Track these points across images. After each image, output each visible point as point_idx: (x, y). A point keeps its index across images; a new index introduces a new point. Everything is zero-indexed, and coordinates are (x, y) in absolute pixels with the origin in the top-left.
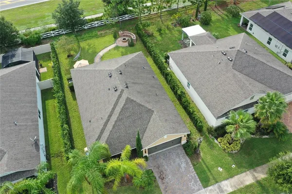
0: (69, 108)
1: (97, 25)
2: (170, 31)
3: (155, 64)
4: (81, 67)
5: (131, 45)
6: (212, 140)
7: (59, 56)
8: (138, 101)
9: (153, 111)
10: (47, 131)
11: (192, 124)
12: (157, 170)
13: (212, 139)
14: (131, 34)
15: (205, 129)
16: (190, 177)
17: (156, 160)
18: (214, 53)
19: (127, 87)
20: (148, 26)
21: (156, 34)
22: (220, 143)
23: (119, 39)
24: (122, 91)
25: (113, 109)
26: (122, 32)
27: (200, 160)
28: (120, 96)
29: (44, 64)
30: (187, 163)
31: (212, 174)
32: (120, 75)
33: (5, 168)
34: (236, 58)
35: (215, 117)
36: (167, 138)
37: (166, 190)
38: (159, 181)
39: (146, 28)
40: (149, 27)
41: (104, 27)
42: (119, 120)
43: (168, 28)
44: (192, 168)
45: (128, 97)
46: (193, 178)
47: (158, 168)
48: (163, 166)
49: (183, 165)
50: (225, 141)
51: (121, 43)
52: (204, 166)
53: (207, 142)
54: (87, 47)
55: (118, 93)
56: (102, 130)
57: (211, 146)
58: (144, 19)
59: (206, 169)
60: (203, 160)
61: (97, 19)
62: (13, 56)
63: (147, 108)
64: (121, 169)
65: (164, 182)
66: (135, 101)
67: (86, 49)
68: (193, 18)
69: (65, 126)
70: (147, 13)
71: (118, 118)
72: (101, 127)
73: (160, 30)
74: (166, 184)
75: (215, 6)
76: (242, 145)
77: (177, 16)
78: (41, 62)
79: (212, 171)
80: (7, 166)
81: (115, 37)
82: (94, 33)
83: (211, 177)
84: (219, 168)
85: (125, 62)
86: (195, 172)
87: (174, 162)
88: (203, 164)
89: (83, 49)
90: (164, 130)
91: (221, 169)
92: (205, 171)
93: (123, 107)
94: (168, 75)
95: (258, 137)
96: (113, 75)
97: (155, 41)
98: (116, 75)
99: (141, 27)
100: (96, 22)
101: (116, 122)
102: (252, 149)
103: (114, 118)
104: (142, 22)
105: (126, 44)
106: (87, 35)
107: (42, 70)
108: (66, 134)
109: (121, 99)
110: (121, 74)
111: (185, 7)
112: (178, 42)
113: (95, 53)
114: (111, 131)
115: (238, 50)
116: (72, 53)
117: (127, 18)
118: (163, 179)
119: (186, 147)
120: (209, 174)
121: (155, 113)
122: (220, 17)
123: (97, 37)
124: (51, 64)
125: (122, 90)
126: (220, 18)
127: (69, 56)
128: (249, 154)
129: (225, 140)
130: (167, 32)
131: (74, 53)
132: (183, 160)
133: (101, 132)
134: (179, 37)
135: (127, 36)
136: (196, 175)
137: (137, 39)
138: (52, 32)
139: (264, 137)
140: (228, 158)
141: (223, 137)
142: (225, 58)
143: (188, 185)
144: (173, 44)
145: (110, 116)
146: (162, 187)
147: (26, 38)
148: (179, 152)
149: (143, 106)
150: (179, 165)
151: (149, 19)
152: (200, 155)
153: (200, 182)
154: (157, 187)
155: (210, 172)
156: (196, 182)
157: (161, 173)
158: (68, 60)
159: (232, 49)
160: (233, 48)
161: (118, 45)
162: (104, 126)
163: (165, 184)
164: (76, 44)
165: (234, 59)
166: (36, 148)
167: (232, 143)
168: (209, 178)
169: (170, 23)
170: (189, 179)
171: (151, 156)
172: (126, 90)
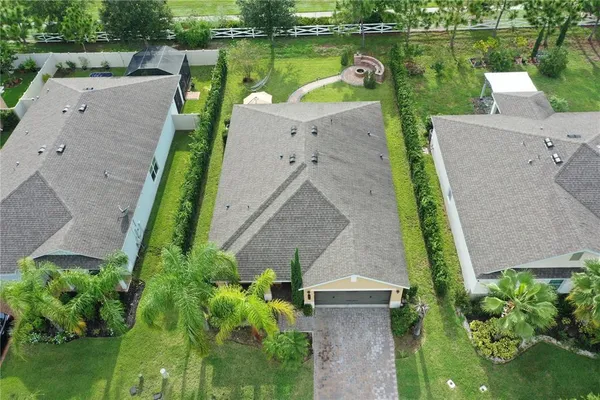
0: (210, 174)
1: (317, 33)
2: (463, 74)
3: (401, 134)
4: (256, 104)
5: (370, 85)
6: (457, 320)
7: (230, 77)
8: (326, 193)
9: (348, 222)
10: (159, 204)
11: (429, 274)
12: (322, 339)
13: (460, 318)
14: (376, 63)
15: (452, 292)
16: (381, 377)
17: (327, 320)
18: (526, 139)
19: (315, 162)
20: (418, 53)
21: (430, 75)
22: (472, 330)
23: (351, 69)
24: (303, 166)
25: (275, 196)
26: (360, 56)
27: (416, 352)
28: (294, 176)
29: (198, 85)
30: (386, 348)
31: (428, 387)
32: (313, 136)
33: (62, 243)
34: (571, 160)
35: (476, 273)
36: (355, 283)
37: (324, 383)
38: (317, 362)
39: (412, 57)
40: (418, 57)
41: (329, 39)
42: (276, 219)
43: (461, 68)
44: (393, 360)
45: (307, 182)
46: (385, 379)
47: (326, 336)
48: (337, 335)
49: (377, 349)
50: (485, 332)
51: (352, 76)
52: (419, 365)
53: (444, 320)
54: (285, 71)
55: (294, 168)
56: (240, 229)
57: (452, 330)
58: (415, 38)
59: (420, 372)
60: (421, 352)
61: (321, 21)
62: (149, 58)
63: (338, 211)
64: (238, 309)
65: (325, 365)
66: (319, 193)
67: (281, 75)
68: (525, 57)
69: (188, 204)
70: (421, 26)
71: (276, 214)
72: (242, 223)
73: (438, 67)
74: (327, 371)
75: (589, 40)
76: (521, 352)
77: (486, 46)
78: (194, 80)
79: (431, 382)
80: (66, 239)
81: (345, 64)
82: (307, 47)
83: (424, 392)
84: (450, 381)
85: (334, 113)
86: (394, 371)
87: (361, 337)
88: (418, 360)
89: (275, 73)
90: (353, 263)
91: (453, 386)
92: (416, 375)
93: (293, 197)
94: (417, 161)
95: (567, 348)
96: (298, 132)
97: (422, 88)
98: (303, 134)
99: (403, 54)
100: (317, 27)
101: (270, 221)
102: (541, 368)
103: (270, 212)
104: (410, 44)
105: (360, 81)
106: (293, 48)
107: (191, 95)
108: (183, 218)
109: (295, 182)
110: (315, 133)
111: (513, 29)
112: (471, 100)
113: (295, 86)
114: (255, 236)
115: (584, 145)
116: (253, 75)
117: (382, 31)
118: (325, 360)
119: (396, 315)
120: (423, 384)
121: (351, 227)
122: (591, 67)
123: (310, 55)
124: (208, 88)
125: (303, 164)
126: (589, 68)
127: (245, 80)
128: (529, 376)
129: (485, 329)
130: (456, 74)
131: (258, 78)
132: (380, 339)
133: (237, 232)
134: (478, 90)
135: (368, 65)
136: (395, 376)
137: (384, 76)
138: (232, 30)
139: (583, 352)
140: (477, 367)
141: (484, 321)
142: (547, 153)
143: (370, 390)
144: (456, 102)
145: (264, 207)
146: (318, 374)
147: (183, 31)
148: (380, 320)
149: (332, 206)
150: (369, 347)
151: (427, 41)
152: (419, 340)
153: (397, 393)
154: (310, 370)
155: (427, 380)
156: (389, 390)
157: (327, 346)
158: (243, 87)
159: (574, 140)
160: (575, 136)
161: (345, 80)
162: (247, 222)
163: (324, 371)
164: (268, 60)
165: (565, 161)
166: (122, 226)
167: (498, 341)
168: (420, 393)
169: (468, 58)
170: (378, 380)
171: (321, 309)
172: (310, 167)
